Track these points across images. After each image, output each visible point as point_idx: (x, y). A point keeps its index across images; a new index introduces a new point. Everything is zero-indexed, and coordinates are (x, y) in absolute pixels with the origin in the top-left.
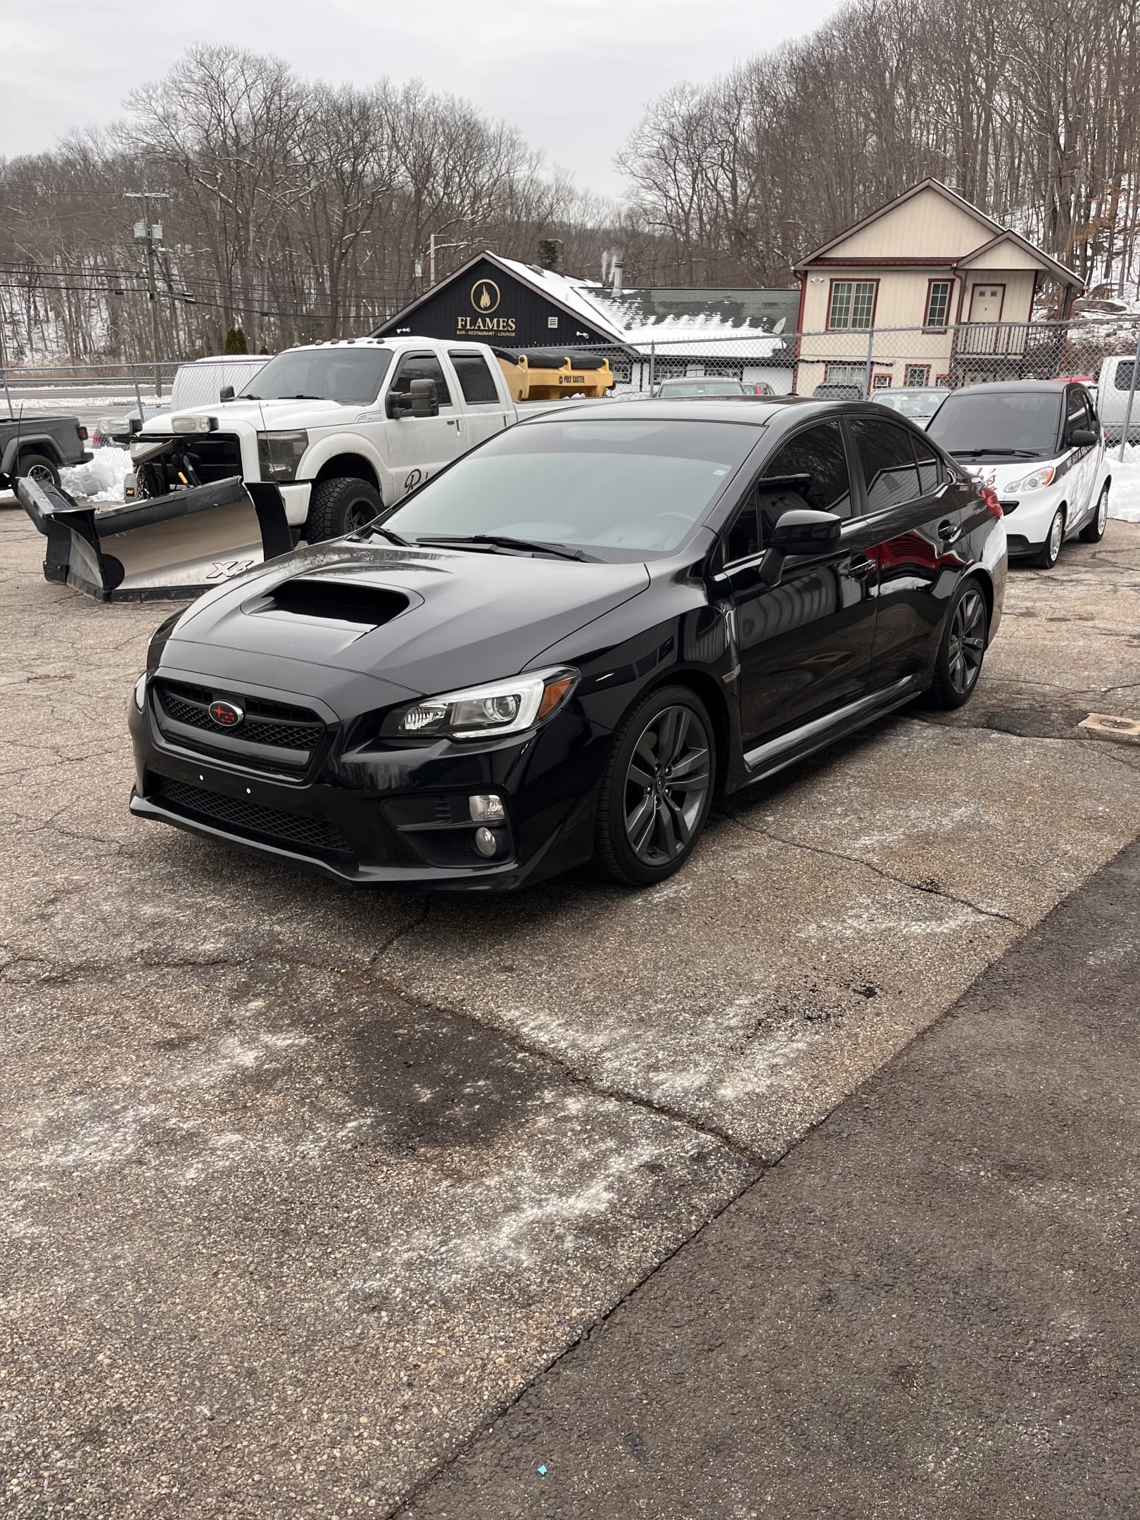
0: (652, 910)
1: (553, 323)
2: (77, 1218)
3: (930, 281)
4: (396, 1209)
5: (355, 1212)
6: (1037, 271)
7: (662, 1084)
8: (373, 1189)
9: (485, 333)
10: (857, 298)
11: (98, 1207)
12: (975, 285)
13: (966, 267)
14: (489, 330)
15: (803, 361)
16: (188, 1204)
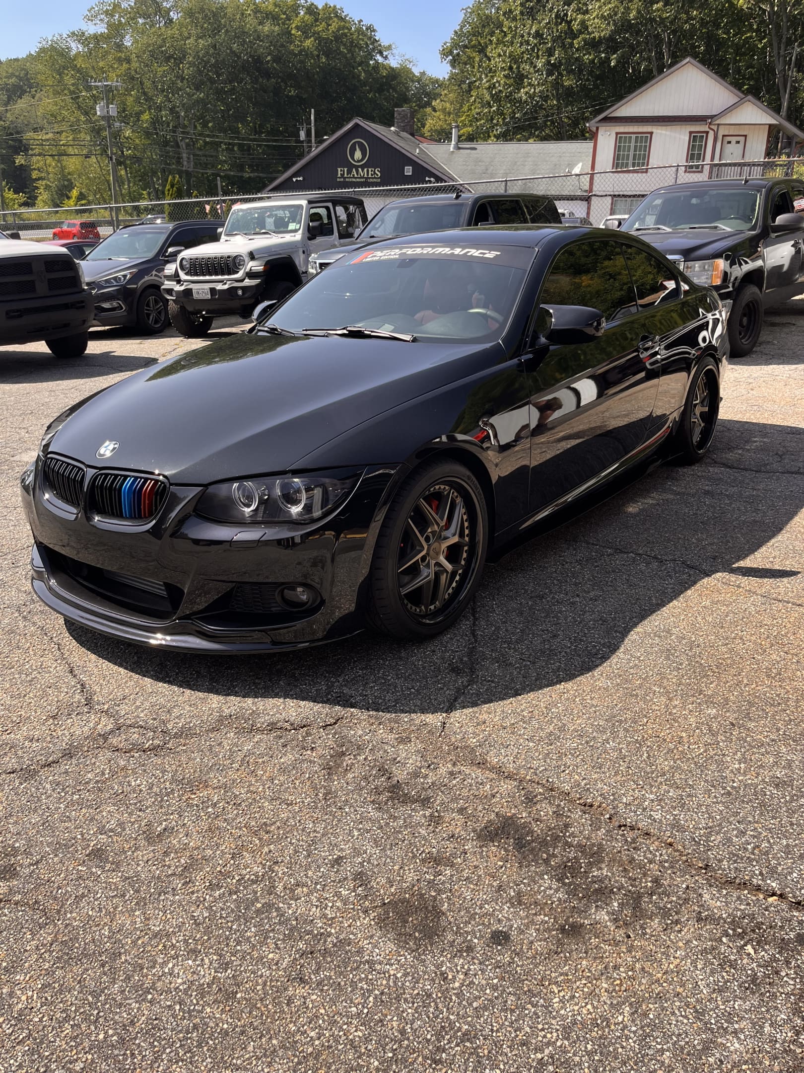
0: (679, 669)
1: (408, 171)
2: (258, 1058)
3: (691, 133)
4: (589, 1047)
5: (547, 1052)
6: (770, 126)
7: (791, 873)
8: (554, 1018)
9: (358, 180)
10: (636, 147)
11: (274, 1042)
12: (724, 136)
13: (717, 122)
14: (361, 178)
15: (595, 195)
16: (367, 1040)
